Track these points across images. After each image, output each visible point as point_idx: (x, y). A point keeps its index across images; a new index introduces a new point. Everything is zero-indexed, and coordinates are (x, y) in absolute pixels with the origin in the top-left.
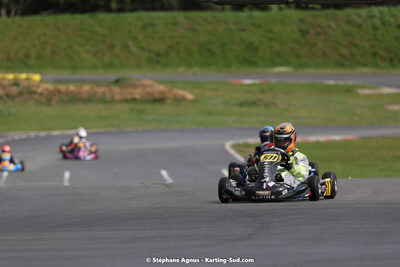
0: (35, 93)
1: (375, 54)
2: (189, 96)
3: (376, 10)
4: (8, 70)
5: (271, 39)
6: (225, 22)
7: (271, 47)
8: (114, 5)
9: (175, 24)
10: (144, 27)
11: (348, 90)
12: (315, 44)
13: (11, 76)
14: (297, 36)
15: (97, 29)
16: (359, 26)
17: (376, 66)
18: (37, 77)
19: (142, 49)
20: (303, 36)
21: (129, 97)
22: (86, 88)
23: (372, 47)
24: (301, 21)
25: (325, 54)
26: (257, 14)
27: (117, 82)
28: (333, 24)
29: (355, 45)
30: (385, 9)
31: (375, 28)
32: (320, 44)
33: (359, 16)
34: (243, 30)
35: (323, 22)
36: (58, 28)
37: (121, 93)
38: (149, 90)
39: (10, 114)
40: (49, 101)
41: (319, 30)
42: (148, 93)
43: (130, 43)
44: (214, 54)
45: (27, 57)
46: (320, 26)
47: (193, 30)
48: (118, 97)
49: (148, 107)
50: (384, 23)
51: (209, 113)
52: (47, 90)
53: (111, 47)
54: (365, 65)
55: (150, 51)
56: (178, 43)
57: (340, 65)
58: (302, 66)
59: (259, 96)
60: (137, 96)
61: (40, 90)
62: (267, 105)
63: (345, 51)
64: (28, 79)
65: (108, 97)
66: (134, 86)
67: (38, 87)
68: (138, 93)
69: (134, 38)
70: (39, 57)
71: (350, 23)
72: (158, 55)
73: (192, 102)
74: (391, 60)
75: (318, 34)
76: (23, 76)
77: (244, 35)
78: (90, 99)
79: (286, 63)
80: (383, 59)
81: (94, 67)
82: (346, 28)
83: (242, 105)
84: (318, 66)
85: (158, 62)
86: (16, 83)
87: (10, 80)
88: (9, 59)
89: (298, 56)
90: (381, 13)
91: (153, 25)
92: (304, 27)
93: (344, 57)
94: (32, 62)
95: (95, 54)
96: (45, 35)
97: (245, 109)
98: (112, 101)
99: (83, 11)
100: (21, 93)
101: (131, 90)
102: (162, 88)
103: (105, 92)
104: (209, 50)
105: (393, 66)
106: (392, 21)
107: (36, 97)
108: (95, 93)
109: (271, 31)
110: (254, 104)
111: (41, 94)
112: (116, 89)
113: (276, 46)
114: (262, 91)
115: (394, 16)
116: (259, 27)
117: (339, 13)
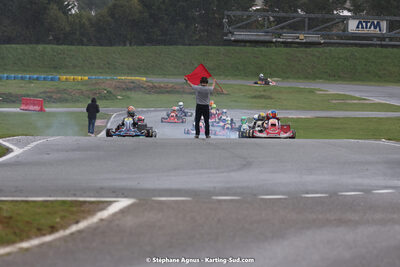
0: (142, 87)
2: (225, 92)
3: (327, 49)
4: (129, 74)
5: (271, 62)
6: (246, 53)
7: (270, 67)
8: (187, 42)
9: (219, 53)
11: (311, 91)
12: (294, 66)
13: (129, 78)
14: (285, 61)
15: (178, 54)
16: (318, 57)
17: (327, 79)
18: (144, 79)
20: (288, 62)
23: (325, 69)
24: (287, 53)
25: (298, 72)
26: (263, 49)
28: (304, 56)
29: (315, 67)
30: (332, 49)
31: (326, 58)
32: (296, 67)
33: (318, 52)
34: (256, 57)
35: (299, 55)
36: (156, 53)
39: (129, 97)
40: (149, 93)
45: (139, 68)
46: (297, 57)
47: (229, 56)
50: (331, 56)
51: (235, 101)
52: (149, 86)
53: (184, 64)
54: (321, 78)
57: (306, 78)
59: (262, 93)
61: (145, 86)
62: (270, 98)
63: (309, 70)
64: (139, 80)
65: (181, 90)
67: (144, 84)
71: (314, 55)
74: (334, 76)
76: (136, 78)
77: (256, 60)
78: (172, 92)
80: (330, 76)
82: (312, 58)
83: (255, 97)
86: (133, 82)
87: (129, 80)
88: (129, 68)
89: (285, 73)
90: (330, 50)
91: (208, 53)
92: (289, 57)
93: (309, 74)
94: (142, 71)
95: (175, 67)
97: (254, 100)
98: (184, 92)
99: (171, 45)
100: (135, 87)
103: (180, 88)
104: (237, 68)
105: (336, 80)
106: (336, 55)
107: (143, 89)
108: (175, 88)
109: (271, 59)
110: (259, 97)
111: (145, 88)
113: (273, 67)
115: (338, 53)
116: (265, 56)
117: (308, 50)
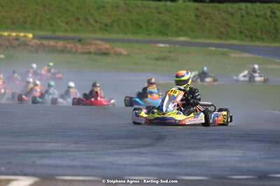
0: (29, 45)
1: (241, 32)
2: (125, 52)
3: (243, 5)
4: (13, 30)
5: (177, 20)
6: (149, 8)
7: (176, 25)
9: (117, 7)
10: (98, 8)
11: (224, 54)
12: (204, 24)
13: (14, 34)
14: (194, 18)
15: (69, 8)
16: (232, 15)
17: (242, 39)
18: (30, 36)
19: (96, 22)
20: (198, 19)
21: (87, 51)
22: (61, 43)
23: (240, 27)
24: (197, 9)
25: (210, 31)
26: (169, 3)
27: (80, 41)
28: (217, 13)
29: (229, 26)
30: (249, 5)
31: (242, 16)
32: (208, 25)
33: (232, 8)
34: (160, 13)
35: (210, 10)
36: (45, 6)
37: (82, 48)
38: (100, 47)
39: (12, 56)
40: (37, 50)
41: (208, 16)
42: (99, 49)
43: (89, 17)
44: (141, 27)
45: (25, 22)
46: (208, 13)
47: (129, 11)
48: (80, 50)
49: (98, 57)
50: (247, 13)
51: (137, 63)
52: (36, 43)
53: (78, 19)
54: (235, 39)
55: (101, 23)
56: (119, 19)
57: (221, 38)
58: (196, 37)
59: (168, 55)
60: (92, 50)
61: (32, 43)
62: (173, 60)
64: (25, 36)
65: (74, 50)
66: (91, 44)
67: (30, 41)
68: (92, 49)
69: (92, 15)
70: (32, 23)
71: (227, 12)
72: (106, 25)
73: (126, 56)
74: (251, 37)
75: (206, 18)
76: (22, 34)
77: (160, 16)
78: (62, 51)
79: (186, 35)
80: (246, 36)
81: (66, 31)
82: (224, 15)
83: (157, 59)
84: (205, 37)
85: (106, 30)
86: (17, 39)
87: (13, 36)
88: (13, 23)
89: (194, 31)
90: (246, 7)
91: (104, 7)
92: (199, 14)
93: (222, 33)
94: (28, 26)
95: (67, 23)
96: (36, 9)
97: (159, 62)
98: (76, 52)
100: (20, 45)
101: (88, 47)
102: (107, 46)
103: (71, 47)
104: (138, 24)
105: (253, 41)
106: (253, 12)
107: (29, 48)
108: (66, 47)
109: (177, 15)
110: (164, 59)
111: (32, 46)
112: (79, 46)
113: (180, 24)
114: (170, 52)
115: (255, 9)
116: (170, 11)
117: (219, 5)
